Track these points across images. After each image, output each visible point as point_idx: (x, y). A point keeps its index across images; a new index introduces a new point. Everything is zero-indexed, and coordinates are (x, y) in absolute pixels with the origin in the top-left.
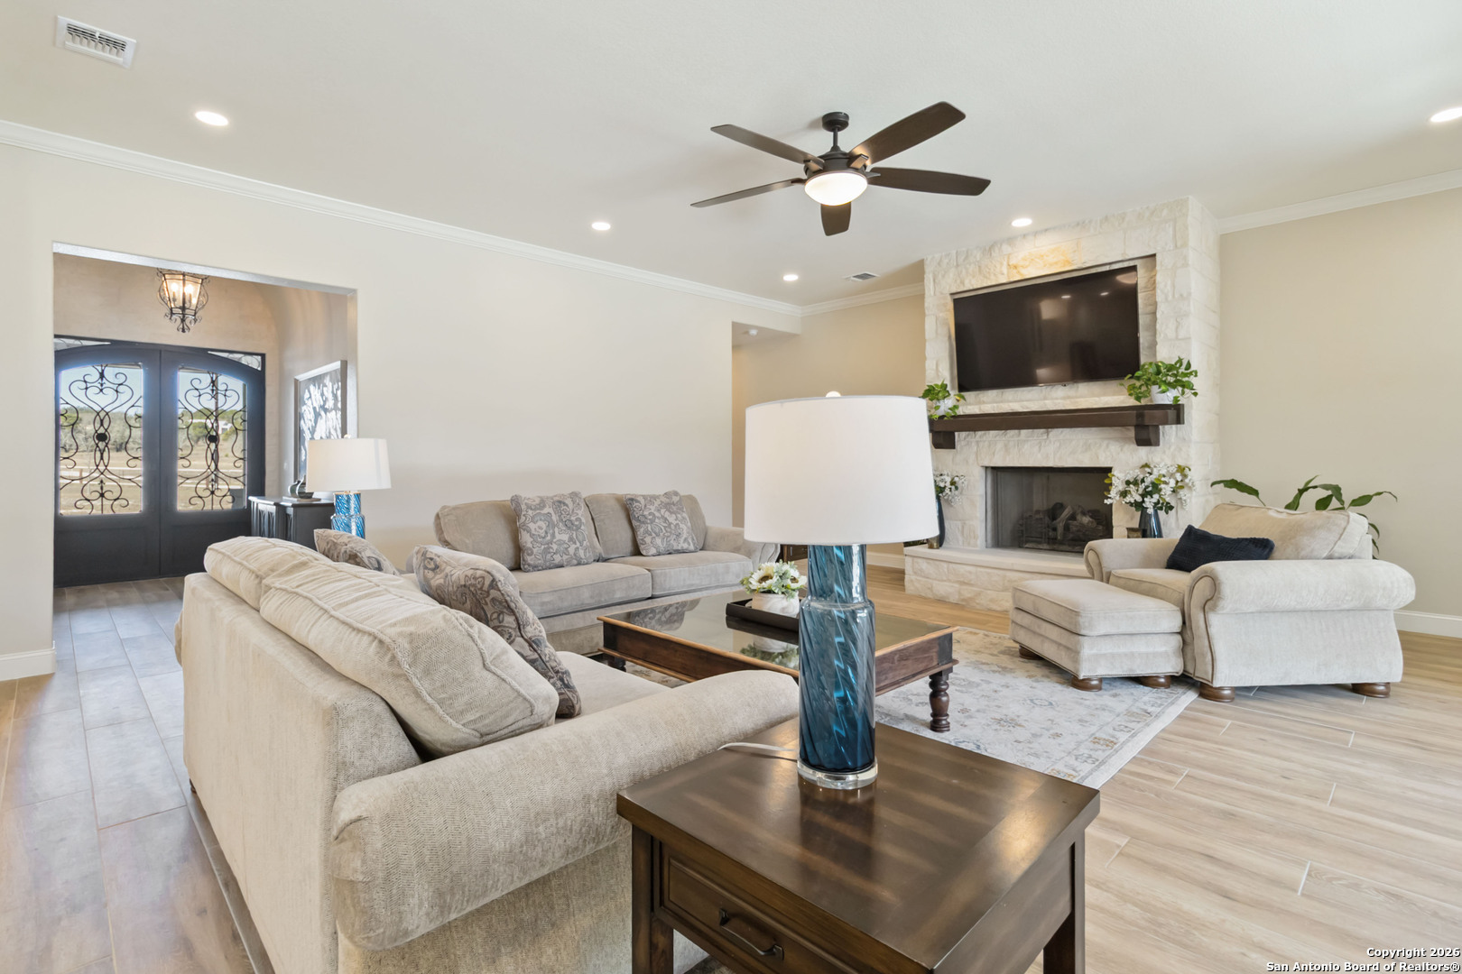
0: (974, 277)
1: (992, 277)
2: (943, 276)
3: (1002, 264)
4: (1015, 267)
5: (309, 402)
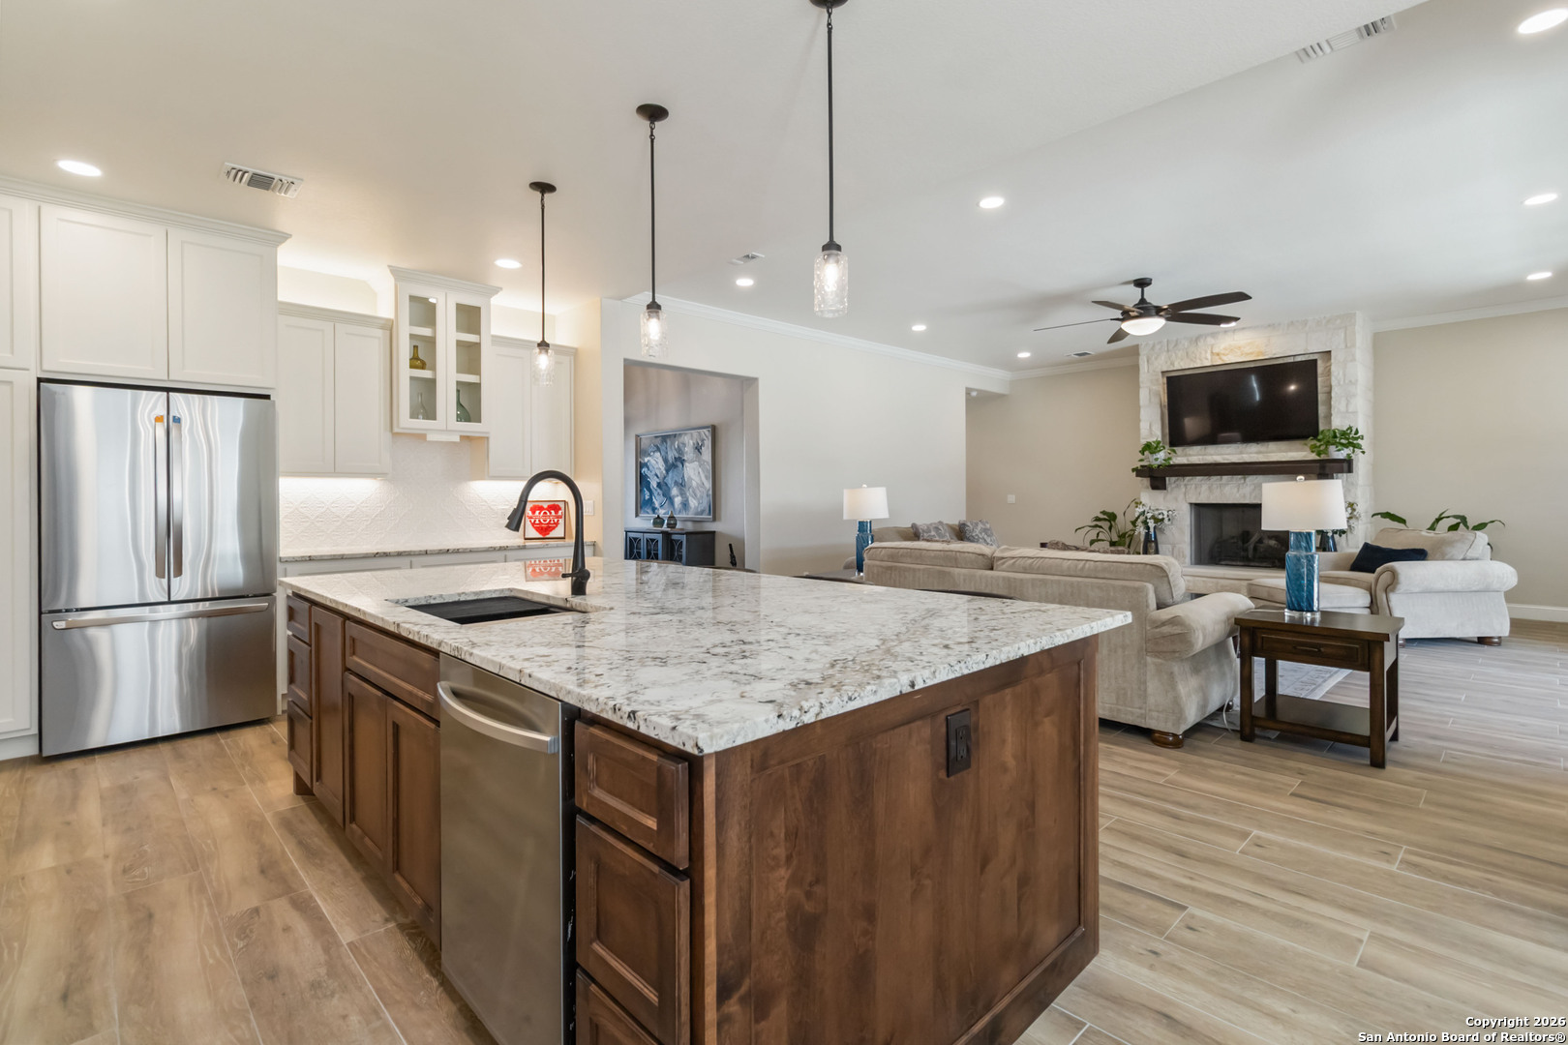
0: (1182, 360)
1: (1198, 361)
2: (1156, 359)
3: (1206, 352)
4: (1218, 354)
5: (658, 454)
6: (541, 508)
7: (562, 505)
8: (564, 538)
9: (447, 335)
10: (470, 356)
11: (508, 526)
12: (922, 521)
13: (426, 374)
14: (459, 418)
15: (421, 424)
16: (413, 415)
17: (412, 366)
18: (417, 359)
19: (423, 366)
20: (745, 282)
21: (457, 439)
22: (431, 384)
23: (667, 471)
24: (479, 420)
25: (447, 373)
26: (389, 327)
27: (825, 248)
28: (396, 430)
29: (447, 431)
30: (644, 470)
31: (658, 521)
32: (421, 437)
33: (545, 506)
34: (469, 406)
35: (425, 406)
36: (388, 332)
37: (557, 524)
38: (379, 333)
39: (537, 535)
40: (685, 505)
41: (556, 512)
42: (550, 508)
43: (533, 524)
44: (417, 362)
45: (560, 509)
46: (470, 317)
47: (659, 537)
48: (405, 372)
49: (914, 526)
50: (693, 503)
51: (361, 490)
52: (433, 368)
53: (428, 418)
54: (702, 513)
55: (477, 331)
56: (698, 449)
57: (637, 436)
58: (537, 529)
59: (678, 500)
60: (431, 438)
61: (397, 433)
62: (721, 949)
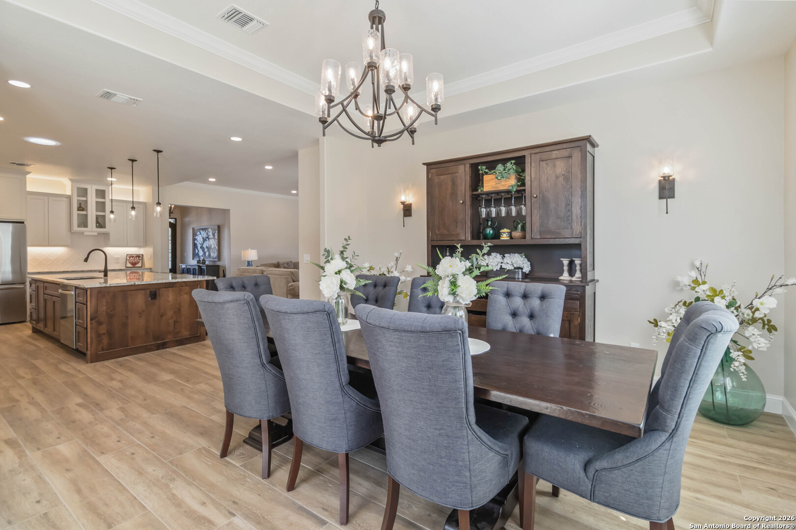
5: (200, 235)
6: (133, 257)
7: (141, 256)
8: (141, 267)
9: (92, 200)
10: (101, 206)
11: (84, 261)
12: (281, 261)
13: (84, 213)
14: (97, 227)
15: (82, 229)
16: (79, 226)
17: (78, 210)
18: (81, 207)
19: (83, 210)
20: (212, 180)
21: (96, 234)
22: (86, 216)
23: (204, 242)
24: (105, 228)
25: (92, 212)
26: (69, 198)
27: (157, 203)
28: (72, 231)
29: (92, 231)
30: (196, 241)
31: (199, 262)
32: (82, 233)
33: (135, 256)
34: (101, 223)
35: (84, 223)
36: (69, 199)
37: (139, 262)
38: (65, 199)
39: (131, 266)
40: (209, 255)
41: (139, 258)
42: (136, 257)
43: (130, 262)
44: (80, 208)
45: (140, 257)
46: (101, 194)
47: (197, 267)
48: (75, 212)
49: (278, 263)
50: (212, 255)
51: (59, 251)
52: (87, 211)
53: (85, 227)
54: (215, 258)
55: (104, 197)
56: (214, 235)
57: (193, 228)
58: (131, 264)
59: (207, 254)
60: (86, 234)
61: (73, 233)
62: (91, 314)
